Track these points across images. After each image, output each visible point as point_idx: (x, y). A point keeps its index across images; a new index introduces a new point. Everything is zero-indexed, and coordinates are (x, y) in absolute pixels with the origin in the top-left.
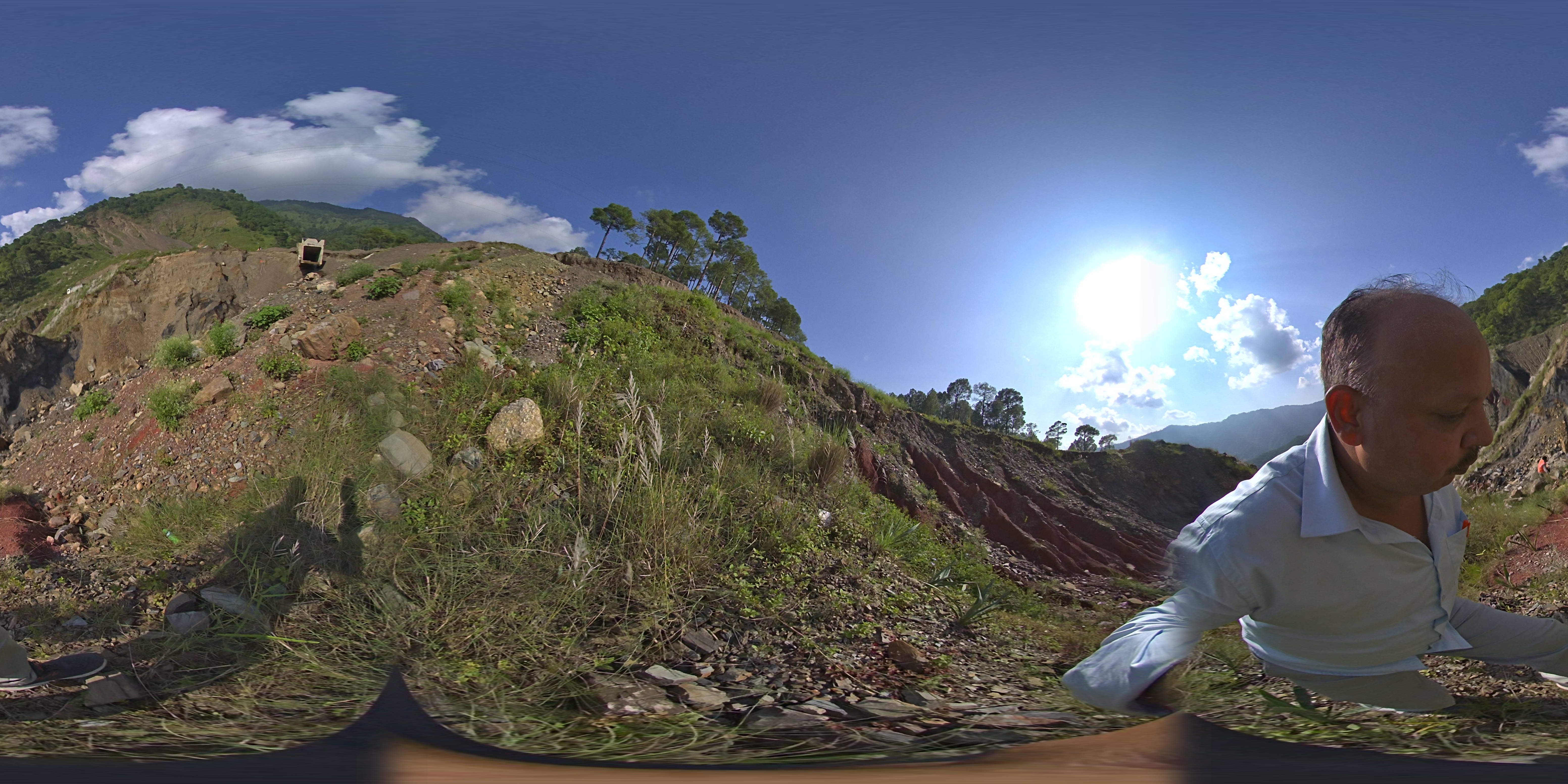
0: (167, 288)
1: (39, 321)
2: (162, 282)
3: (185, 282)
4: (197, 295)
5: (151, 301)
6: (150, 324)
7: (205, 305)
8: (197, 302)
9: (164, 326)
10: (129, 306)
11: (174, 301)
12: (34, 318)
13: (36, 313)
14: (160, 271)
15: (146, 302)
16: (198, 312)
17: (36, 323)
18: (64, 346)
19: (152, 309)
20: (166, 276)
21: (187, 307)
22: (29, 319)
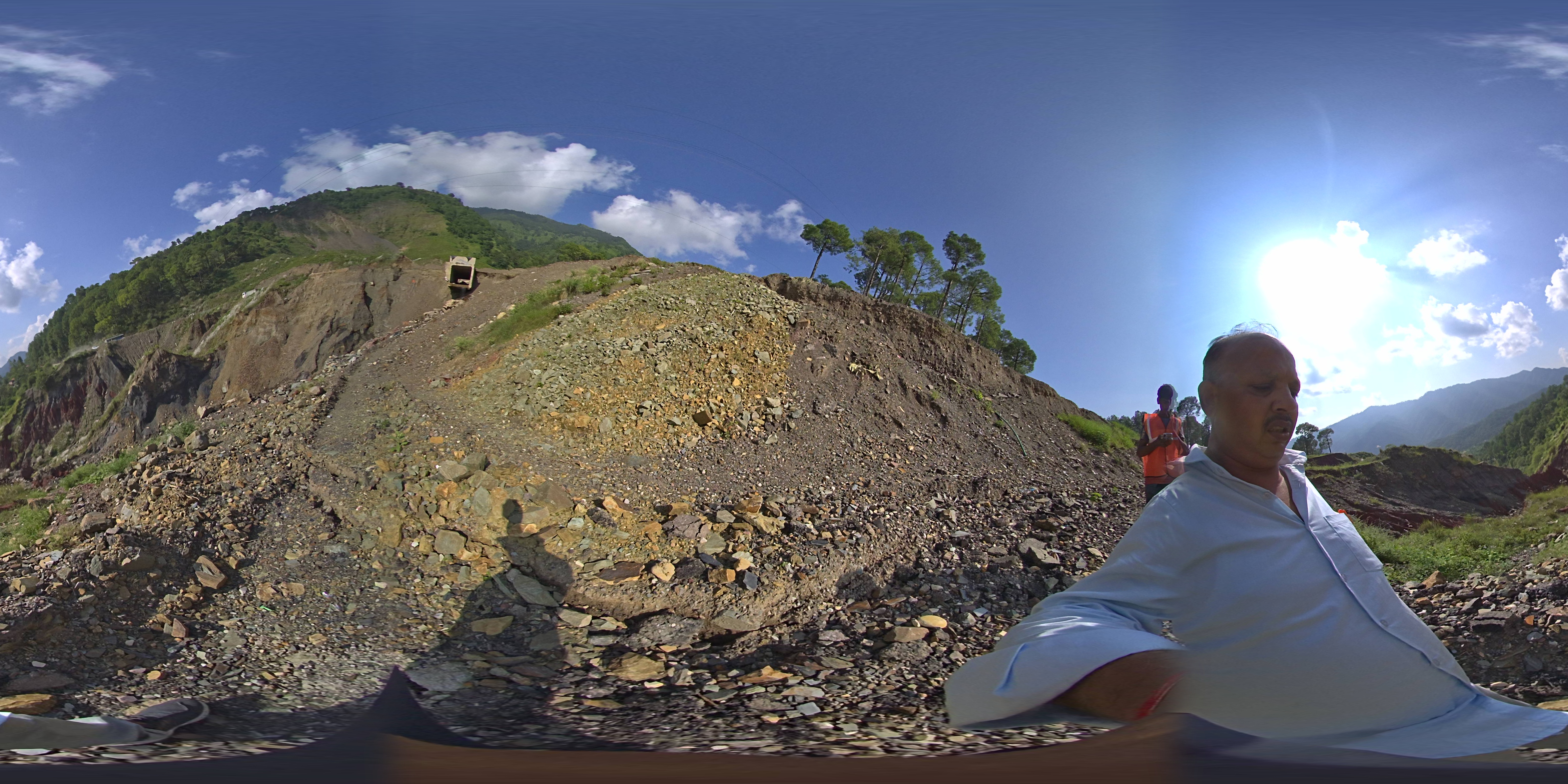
0: (314, 309)
1: (210, 325)
2: (310, 302)
3: (330, 303)
4: (338, 320)
5: (297, 321)
6: (289, 347)
7: (343, 330)
8: (335, 327)
9: (299, 353)
10: (274, 326)
11: (316, 324)
12: (206, 322)
13: (208, 316)
14: (311, 289)
15: (291, 323)
16: (335, 338)
17: (207, 326)
18: (206, 365)
19: (296, 332)
20: (315, 296)
21: (325, 333)
22: (200, 321)
